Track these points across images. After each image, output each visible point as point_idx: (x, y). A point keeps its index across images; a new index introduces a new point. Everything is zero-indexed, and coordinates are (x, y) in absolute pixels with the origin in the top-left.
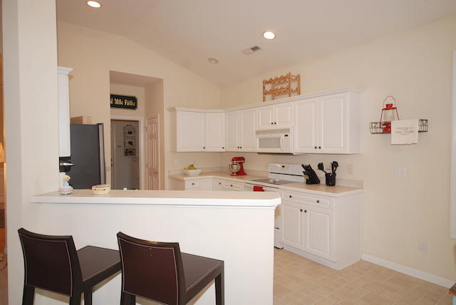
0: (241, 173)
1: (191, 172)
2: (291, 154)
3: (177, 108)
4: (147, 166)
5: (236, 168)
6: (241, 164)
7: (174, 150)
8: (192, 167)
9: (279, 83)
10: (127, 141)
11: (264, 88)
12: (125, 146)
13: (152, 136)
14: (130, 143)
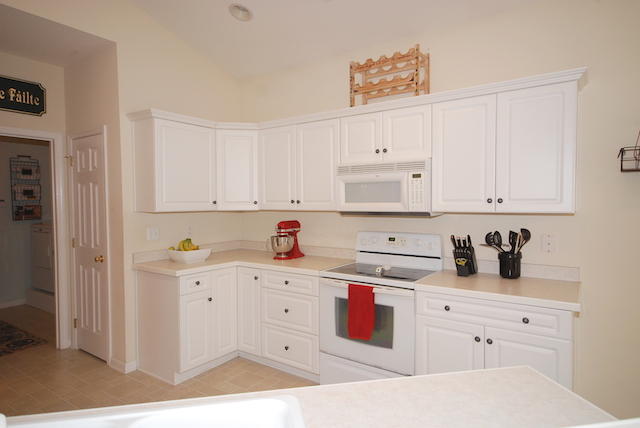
0: (294, 254)
1: (189, 255)
2: (426, 215)
3: (155, 112)
4: (74, 243)
5: (285, 244)
6: (294, 234)
7: (147, 208)
8: (187, 245)
9: (381, 72)
10: (19, 189)
11: (352, 79)
12: (14, 199)
13: (87, 177)
14: (28, 193)
